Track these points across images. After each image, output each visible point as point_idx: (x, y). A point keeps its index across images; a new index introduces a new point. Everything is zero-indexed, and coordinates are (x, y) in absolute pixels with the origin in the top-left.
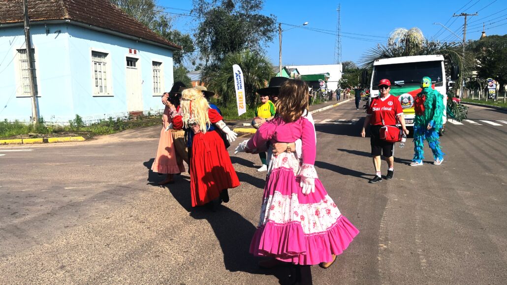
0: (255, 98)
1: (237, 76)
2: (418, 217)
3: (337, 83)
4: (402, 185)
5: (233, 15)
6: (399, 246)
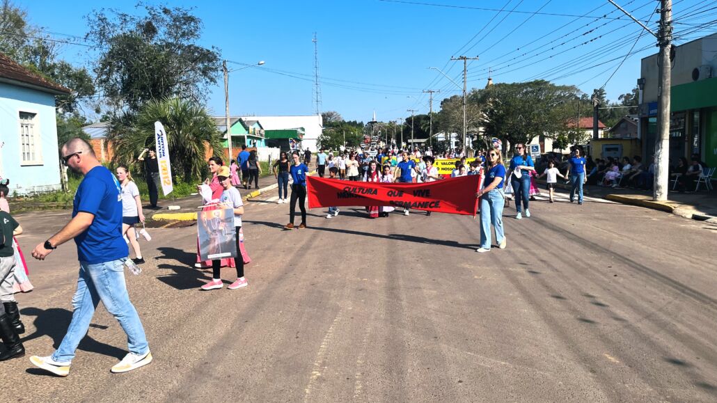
0: (191, 166)
1: (159, 138)
2: (369, 330)
3: (316, 141)
4: (363, 286)
5: (156, 44)
6: (336, 371)
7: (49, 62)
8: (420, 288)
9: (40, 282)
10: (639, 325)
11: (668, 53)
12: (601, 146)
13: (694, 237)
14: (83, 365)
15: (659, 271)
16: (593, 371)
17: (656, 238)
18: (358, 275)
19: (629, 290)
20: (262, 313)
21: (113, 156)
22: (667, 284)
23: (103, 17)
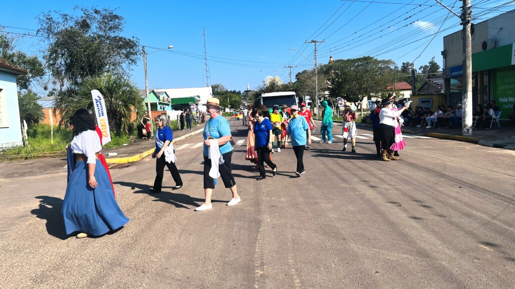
0: (121, 124)
1: (97, 102)
4: (273, 204)
5: (90, 36)
6: (274, 269)
7: (10, 52)
9: (17, 213)
11: (469, 29)
14: (64, 275)
18: (267, 196)
20: (201, 227)
21: (60, 120)
23: (50, 17)
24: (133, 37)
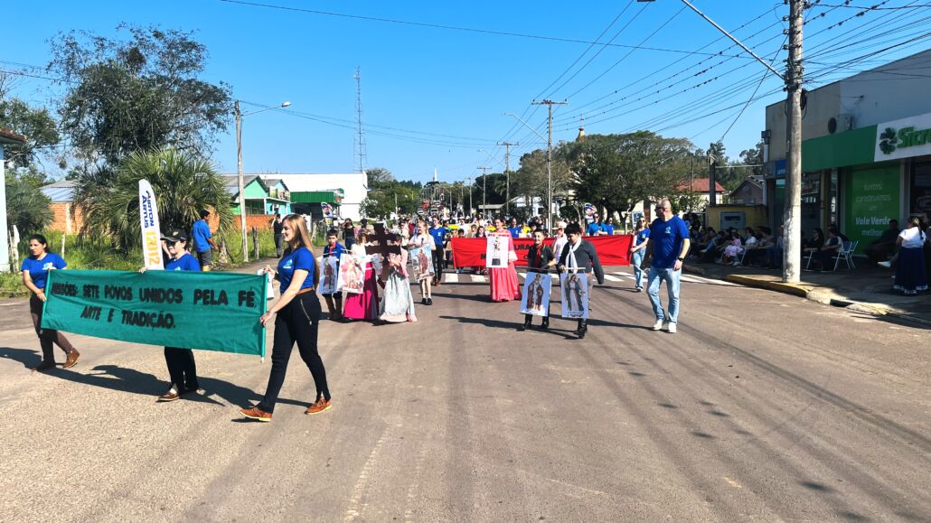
1: (144, 201)
2: (424, 453)
3: (358, 207)
4: (417, 396)
5: (143, 77)
6: (379, 508)
8: (491, 397)
10: (766, 439)
11: (797, 99)
12: (719, 214)
13: (832, 327)
14: (33, 509)
15: (790, 370)
16: (709, 500)
17: (786, 329)
18: (412, 381)
19: (755, 394)
20: (282, 433)
21: (82, 225)
22: (799, 386)
23: (73, 41)
24: (221, 83)
